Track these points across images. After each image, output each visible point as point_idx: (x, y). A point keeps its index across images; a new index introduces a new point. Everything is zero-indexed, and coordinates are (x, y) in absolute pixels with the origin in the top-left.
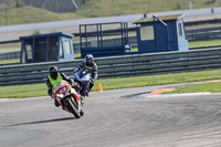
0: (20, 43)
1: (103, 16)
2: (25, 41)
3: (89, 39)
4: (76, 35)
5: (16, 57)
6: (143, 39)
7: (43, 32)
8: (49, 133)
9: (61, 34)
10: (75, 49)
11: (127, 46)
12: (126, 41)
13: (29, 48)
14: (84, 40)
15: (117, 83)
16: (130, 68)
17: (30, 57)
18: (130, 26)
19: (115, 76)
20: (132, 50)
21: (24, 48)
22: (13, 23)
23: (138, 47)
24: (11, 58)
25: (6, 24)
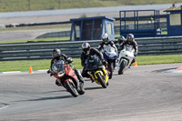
0: (71, 24)
1: (139, 4)
2: (75, 22)
3: (127, 23)
4: (117, 19)
5: (66, 36)
6: (172, 24)
7: (89, 16)
8: (92, 99)
9: (104, 18)
10: (115, 31)
11: (158, 30)
12: (157, 25)
13: (78, 28)
14: (123, 24)
15: (150, 60)
16: (161, 48)
17: (78, 36)
18: (162, 13)
19: (148, 54)
20: (163, 33)
21: (73, 28)
22: (65, 8)
23: (168, 31)
24: (62, 36)
25: (59, 8)
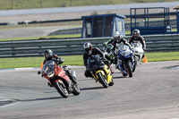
0: (82, 22)
1: (149, 2)
2: (86, 20)
3: (138, 20)
4: (127, 17)
5: (78, 33)
7: (99, 13)
9: (115, 15)
10: (126, 28)
11: (168, 27)
12: (167, 22)
13: (89, 25)
14: (133, 21)
15: (159, 57)
16: (170, 45)
17: (89, 33)
18: (171, 11)
19: (158, 51)
20: (172, 30)
21: (85, 25)
22: (76, 5)
23: (177, 28)
24: (74, 33)
25: (71, 6)
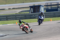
0: (30, 8)
2: (31, 7)
4: (45, 6)
5: (28, 12)
7: (36, 5)
9: (41, 5)
10: (44, 10)
11: (59, 9)
13: (32, 9)
14: (47, 7)
15: (56, 19)
16: (59, 15)
17: (32, 12)
18: (59, 3)
19: (55, 17)
21: (30, 9)
22: (28, 2)
24: (27, 12)
25: (26, 2)
